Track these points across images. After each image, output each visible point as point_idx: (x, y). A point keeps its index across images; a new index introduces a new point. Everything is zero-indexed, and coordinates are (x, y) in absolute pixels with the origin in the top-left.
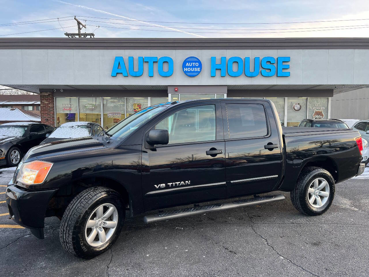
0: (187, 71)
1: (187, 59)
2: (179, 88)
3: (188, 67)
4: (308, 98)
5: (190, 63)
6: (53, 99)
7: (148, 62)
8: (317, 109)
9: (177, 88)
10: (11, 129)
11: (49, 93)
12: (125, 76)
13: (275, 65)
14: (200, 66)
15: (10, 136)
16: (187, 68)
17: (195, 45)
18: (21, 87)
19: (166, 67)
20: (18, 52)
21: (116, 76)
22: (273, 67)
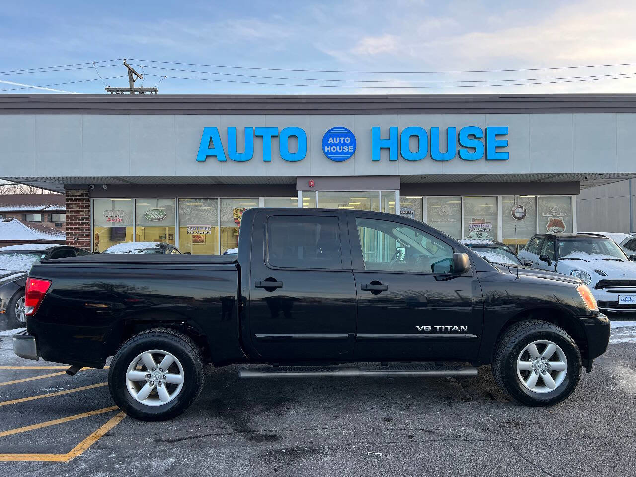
0: (330, 151)
1: (330, 131)
2: (317, 181)
3: (332, 145)
4: (538, 197)
5: (335, 138)
6: (90, 201)
7: (262, 136)
8: (554, 216)
9: (312, 182)
10: (15, 257)
11: (82, 192)
12: (221, 162)
13: (483, 140)
14: (354, 143)
15: (14, 269)
16: (330, 147)
17: (344, 107)
18: (31, 181)
19: (293, 145)
20: (29, 120)
21: (204, 160)
22: (479, 145)
